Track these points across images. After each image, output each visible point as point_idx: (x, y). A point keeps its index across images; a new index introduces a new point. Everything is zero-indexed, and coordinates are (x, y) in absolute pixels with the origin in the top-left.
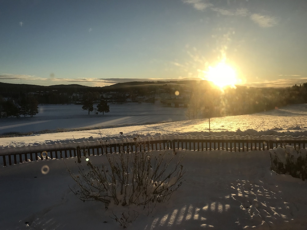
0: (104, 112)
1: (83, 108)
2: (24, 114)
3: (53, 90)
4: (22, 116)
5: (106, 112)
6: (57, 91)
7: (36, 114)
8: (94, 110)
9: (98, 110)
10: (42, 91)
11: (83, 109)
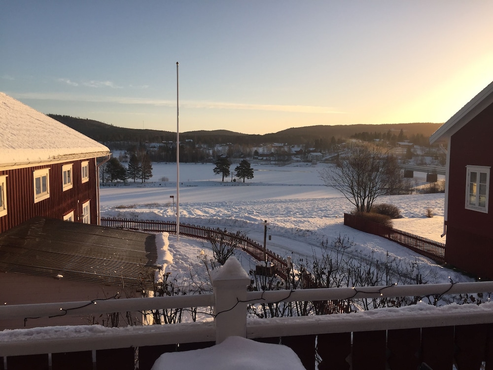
0: (246, 179)
1: (215, 170)
2: (134, 178)
3: (187, 140)
4: (130, 180)
5: (248, 179)
6: (192, 140)
7: (150, 178)
8: (231, 175)
9: (238, 175)
10: (170, 142)
11: (214, 173)
